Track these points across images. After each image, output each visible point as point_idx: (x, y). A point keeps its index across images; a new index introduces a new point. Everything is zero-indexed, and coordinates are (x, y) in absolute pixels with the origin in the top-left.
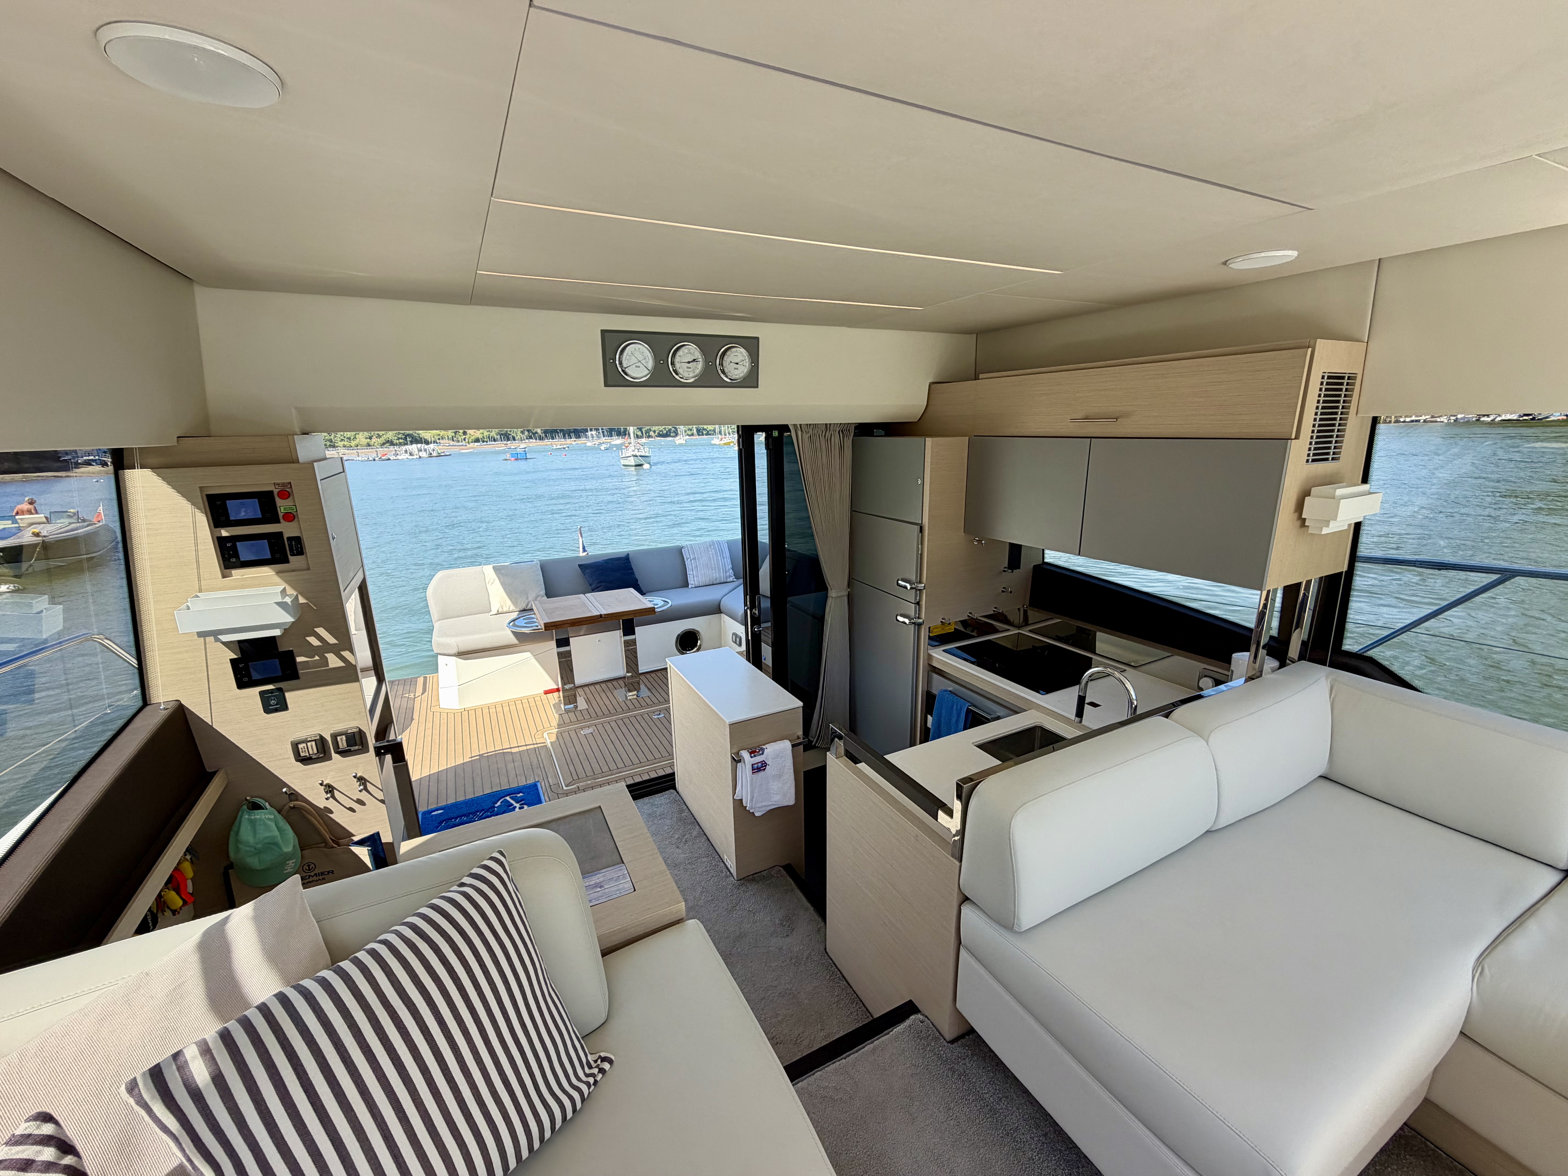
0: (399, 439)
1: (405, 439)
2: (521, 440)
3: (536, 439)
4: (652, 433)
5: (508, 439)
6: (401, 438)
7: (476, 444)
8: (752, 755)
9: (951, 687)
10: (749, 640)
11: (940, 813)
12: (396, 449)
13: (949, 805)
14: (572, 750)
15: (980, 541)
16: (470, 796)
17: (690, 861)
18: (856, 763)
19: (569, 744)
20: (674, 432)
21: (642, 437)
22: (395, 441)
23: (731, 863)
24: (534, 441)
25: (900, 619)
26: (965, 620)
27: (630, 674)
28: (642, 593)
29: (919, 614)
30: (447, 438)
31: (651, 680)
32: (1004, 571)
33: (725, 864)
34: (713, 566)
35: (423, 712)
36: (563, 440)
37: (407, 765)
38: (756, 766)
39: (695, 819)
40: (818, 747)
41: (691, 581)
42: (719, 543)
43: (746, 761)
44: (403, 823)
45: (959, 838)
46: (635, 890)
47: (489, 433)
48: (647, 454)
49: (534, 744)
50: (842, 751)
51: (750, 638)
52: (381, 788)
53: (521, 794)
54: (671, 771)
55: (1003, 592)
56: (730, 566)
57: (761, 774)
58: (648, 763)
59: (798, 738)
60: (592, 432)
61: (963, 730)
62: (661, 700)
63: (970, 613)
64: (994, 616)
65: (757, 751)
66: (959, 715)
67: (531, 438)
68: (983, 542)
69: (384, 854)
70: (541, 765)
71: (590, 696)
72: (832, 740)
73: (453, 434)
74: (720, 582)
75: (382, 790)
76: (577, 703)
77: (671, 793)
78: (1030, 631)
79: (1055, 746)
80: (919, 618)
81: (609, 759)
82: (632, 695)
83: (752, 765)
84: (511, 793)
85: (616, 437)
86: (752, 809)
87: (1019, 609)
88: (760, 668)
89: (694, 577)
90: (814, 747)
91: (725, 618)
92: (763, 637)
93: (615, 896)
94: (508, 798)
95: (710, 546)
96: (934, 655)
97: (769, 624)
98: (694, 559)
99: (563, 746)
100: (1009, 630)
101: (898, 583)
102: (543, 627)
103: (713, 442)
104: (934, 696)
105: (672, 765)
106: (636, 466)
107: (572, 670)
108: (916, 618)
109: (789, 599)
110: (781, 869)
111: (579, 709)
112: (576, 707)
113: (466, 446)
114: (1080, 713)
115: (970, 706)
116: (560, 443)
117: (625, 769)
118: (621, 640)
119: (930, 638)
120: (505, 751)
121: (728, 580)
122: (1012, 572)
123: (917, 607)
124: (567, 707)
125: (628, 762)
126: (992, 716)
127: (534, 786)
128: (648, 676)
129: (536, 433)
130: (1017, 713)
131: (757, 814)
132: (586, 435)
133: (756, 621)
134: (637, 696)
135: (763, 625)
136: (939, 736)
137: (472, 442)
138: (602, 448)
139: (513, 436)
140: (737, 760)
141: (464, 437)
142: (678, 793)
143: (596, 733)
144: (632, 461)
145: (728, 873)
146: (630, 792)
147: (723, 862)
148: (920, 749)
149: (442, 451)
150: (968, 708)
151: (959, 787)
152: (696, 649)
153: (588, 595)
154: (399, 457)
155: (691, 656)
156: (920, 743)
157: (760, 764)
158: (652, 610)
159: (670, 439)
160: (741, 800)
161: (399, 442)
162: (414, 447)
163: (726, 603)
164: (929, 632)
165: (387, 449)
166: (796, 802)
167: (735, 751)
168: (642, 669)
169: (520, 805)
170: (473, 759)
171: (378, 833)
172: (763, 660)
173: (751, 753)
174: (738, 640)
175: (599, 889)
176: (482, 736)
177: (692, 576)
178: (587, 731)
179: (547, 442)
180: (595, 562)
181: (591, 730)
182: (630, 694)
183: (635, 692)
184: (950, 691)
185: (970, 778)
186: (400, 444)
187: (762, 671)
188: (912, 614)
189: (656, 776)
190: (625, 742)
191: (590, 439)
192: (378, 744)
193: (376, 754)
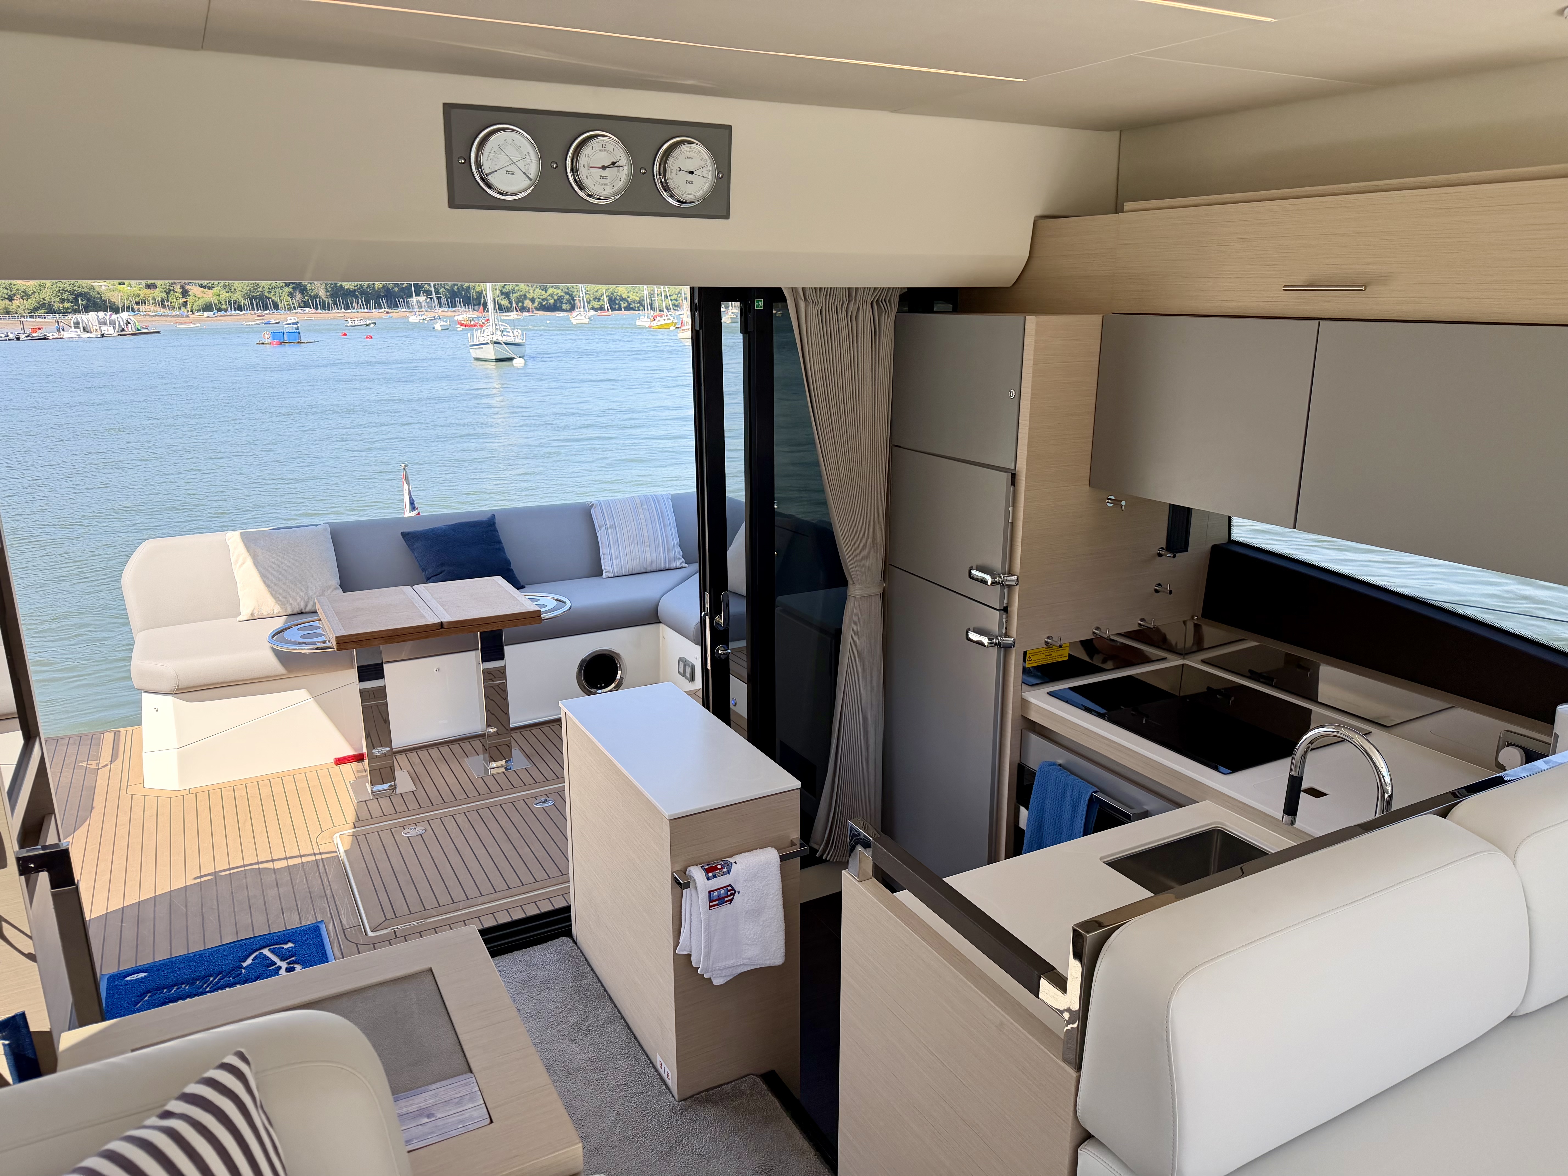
0: (63, 301)
1: (76, 301)
2: (289, 309)
3: (316, 308)
4: (527, 303)
5: (266, 308)
6: (68, 300)
7: (206, 314)
8: (710, 874)
9: (1062, 757)
10: (707, 670)
11: (1044, 984)
12: (58, 319)
13: (1059, 969)
14: (384, 866)
15: (1117, 502)
16: (196, 947)
17: (595, 1066)
18: (893, 890)
19: (380, 855)
20: (569, 302)
21: (508, 310)
22: (56, 306)
23: (669, 1068)
24: (314, 311)
25: (974, 636)
26: (1091, 640)
27: (493, 730)
28: (519, 586)
29: (1006, 629)
30: (151, 301)
31: (532, 740)
32: (1160, 555)
33: (657, 1070)
34: (647, 540)
35: (113, 796)
36: (366, 310)
37: (77, 890)
38: (716, 894)
39: (606, 990)
40: (826, 861)
41: (606, 565)
42: (656, 499)
43: (698, 885)
44: (70, 999)
45: (1075, 1025)
46: (492, 1122)
47: (229, 294)
48: (518, 341)
49: (315, 854)
50: (869, 868)
51: (709, 667)
52: (30, 934)
53: (290, 945)
54: (563, 904)
55: (1157, 591)
56: (677, 541)
57: (725, 909)
58: (523, 889)
59: (792, 844)
60: (418, 298)
61: (1084, 835)
62: (549, 774)
63: (1097, 628)
64: (1137, 635)
65: (719, 867)
66: (1075, 808)
67: (306, 305)
68: (1123, 503)
69: (35, 1054)
70: (328, 892)
71: (420, 769)
72: (852, 849)
73: (164, 295)
74: (658, 568)
75: (30, 937)
76: (394, 780)
77: (563, 943)
78: (1204, 662)
79: (1245, 866)
80: (1007, 635)
81: (452, 882)
82: (496, 767)
83: (710, 892)
84: (273, 941)
85: (463, 309)
86: (707, 972)
87: (1185, 622)
88: (728, 722)
89: (611, 559)
90: (820, 861)
91: (665, 631)
92: (732, 666)
93: (454, 1133)
94: (266, 952)
95: (642, 505)
96: (1032, 700)
97: (743, 644)
98: (613, 526)
99: (368, 857)
100: (1165, 659)
101: (970, 573)
102: (334, 644)
103: (638, 323)
104: (1033, 774)
105: (565, 893)
106: (498, 360)
107: (386, 721)
108: (1001, 636)
109: (781, 599)
110: (758, 1079)
111: (399, 791)
112: (394, 788)
113: (188, 316)
114: (1291, 808)
115: (1095, 792)
116: (359, 315)
117: (480, 900)
118: (478, 668)
119: (1025, 671)
120: (261, 866)
121: (673, 565)
122: (1174, 557)
123: (1004, 616)
124: (377, 788)
125: (486, 888)
126: (1134, 811)
127: (315, 930)
128: (526, 733)
129: (317, 296)
130: (1180, 806)
131: (717, 982)
132: (408, 302)
133: (720, 637)
134: (506, 769)
135: (732, 645)
136: (1039, 845)
137: (198, 311)
138: (438, 327)
139: (273, 301)
140: (681, 883)
141: (184, 300)
142: (575, 943)
143: (429, 836)
144: (490, 352)
145: (664, 1087)
146: (486, 942)
147: (654, 1067)
148: (1006, 866)
149: (144, 325)
150: (1092, 794)
151: (1077, 938)
152: (613, 685)
153: (419, 588)
154: (65, 335)
155: (604, 698)
156: (1007, 857)
157: (723, 891)
158: (535, 616)
159: (562, 314)
160: (689, 955)
161: (64, 308)
162: (91, 318)
163: (667, 606)
164: (1025, 661)
165: (42, 319)
166: (786, 960)
167: (678, 867)
168: (516, 719)
169: (288, 963)
170: (203, 879)
171: (23, 1015)
172: (732, 706)
173: (707, 871)
174: (688, 670)
175: (426, 1120)
176: (219, 839)
177: (608, 557)
178: (412, 832)
179: (338, 314)
180: (433, 530)
181: (420, 830)
182: (494, 765)
183: (503, 762)
184: (1060, 765)
185: (1096, 921)
186: (65, 312)
187: (729, 725)
188: (995, 628)
189: (537, 912)
190: (481, 852)
191: (416, 309)
192: (25, 853)
193: (19, 870)
